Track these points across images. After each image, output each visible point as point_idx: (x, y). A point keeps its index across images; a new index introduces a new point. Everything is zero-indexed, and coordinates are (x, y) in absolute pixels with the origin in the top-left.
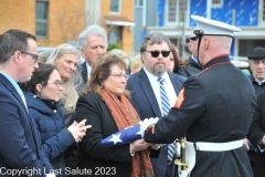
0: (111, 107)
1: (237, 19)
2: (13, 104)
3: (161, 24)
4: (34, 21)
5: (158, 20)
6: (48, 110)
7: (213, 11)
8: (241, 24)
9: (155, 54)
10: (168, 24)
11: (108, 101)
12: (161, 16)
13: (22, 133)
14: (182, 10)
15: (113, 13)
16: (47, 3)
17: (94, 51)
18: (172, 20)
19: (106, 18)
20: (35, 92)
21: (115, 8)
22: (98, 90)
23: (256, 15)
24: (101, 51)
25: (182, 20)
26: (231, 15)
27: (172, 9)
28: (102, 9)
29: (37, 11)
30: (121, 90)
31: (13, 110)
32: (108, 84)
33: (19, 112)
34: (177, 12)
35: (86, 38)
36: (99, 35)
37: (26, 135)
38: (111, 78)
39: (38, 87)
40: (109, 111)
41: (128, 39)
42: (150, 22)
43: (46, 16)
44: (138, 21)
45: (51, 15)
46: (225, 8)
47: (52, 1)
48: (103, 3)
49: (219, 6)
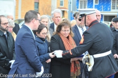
1: (104, 9)
6: (42, 42)
7: (95, 6)
8: (105, 10)
14: (85, 5)
15: (61, 6)
16: (38, 3)
17: (57, 19)
21: (62, 5)
23: (110, 7)
26: (101, 7)
27: (81, 5)
28: (57, 5)
29: (35, 6)
34: (83, 6)
35: (54, 14)
36: (59, 13)
42: (74, 9)
43: (38, 7)
44: (70, 9)
45: (40, 7)
46: (100, 5)
47: (40, 2)
48: (57, 3)
49: (98, 4)
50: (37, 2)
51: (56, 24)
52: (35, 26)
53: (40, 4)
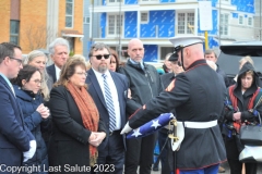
0: (75, 96)
1: (160, 32)
2: (6, 93)
3: (103, 35)
4: (9, 34)
5: (101, 33)
6: (29, 98)
7: (142, 26)
8: (163, 36)
9: (99, 57)
10: (108, 36)
11: (72, 91)
12: (103, 30)
13: (12, 112)
14: (119, 25)
15: (67, 28)
16: (19, 22)
17: (61, 56)
18: (111, 33)
19: (62, 31)
20: (21, 85)
21: (69, 24)
22: (66, 83)
23: (173, 29)
24: (65, 56)
25: (119, 33)
26: (155, 29)
27: (111, 25)
28: (60, 25)
29: (11, 28)
30: (82, 84)
31: (7, 97)
32: (73, 79)
33: (10, 98)
34: (115, 27)
35: (54, 47)
37: (15, 114)
38: (76, 75)
39: (23, 82)
40: (73, 98)
41: (79, 47)
42: (95, 34)
43: (17, 31)
44: (86, 34)
45: (22, 31)
46: (151, 24)
47: (22, 20)
48: (60, 21)
49: (147, 22)
50: (16, 18)
51: (60, 66)
52: (10, 70)
53: (22, 24)
